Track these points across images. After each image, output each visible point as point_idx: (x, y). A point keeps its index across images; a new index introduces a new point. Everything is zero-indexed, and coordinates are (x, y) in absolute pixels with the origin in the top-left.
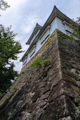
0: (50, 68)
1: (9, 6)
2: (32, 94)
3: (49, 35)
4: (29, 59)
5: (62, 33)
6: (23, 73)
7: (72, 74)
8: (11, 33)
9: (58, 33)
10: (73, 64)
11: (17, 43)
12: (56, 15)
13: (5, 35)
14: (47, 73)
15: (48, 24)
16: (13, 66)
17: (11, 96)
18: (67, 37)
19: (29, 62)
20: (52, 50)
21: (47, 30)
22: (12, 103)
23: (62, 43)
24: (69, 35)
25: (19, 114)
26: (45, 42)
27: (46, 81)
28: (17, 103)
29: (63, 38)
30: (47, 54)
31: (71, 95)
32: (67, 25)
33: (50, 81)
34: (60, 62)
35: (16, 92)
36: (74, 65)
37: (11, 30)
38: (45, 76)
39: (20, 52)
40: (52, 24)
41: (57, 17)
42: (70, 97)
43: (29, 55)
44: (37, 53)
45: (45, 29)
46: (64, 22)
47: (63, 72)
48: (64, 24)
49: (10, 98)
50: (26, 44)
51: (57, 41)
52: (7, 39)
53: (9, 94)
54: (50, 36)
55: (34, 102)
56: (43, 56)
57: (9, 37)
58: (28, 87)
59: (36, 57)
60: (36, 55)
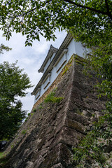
0: (60, 109)
2: (39, 141)
3: (65, 61)
4: (43, 91)
5: (81, 58)
6: (35, 111)
9: (76, 59)
10: (88, 103)
11: (25, 76)
14: (56, 116)
15: (65, 46)
16: (19, 104)
17: (19, 143)
19: (43, 96)
20: (68, 83)
21: (64, 54)
22: (19, 151)
23: (79, 74)
25: (24, 165)
26: (61, 70)
27: (53, 125)
28: (24, 151)
29: (83, 65)
30: (62, 87)
31: (69, 143)
33: (56, 126)
34: (68, 103)
35: (25, 138)
38: (54, 119)
39: (29, 87)
40: (69, 47)
42: (68, 145)
43: (43, 87)
44: (53, 84)
46: (85, 43)
49: (18, 146)
50: (39, 71)
51: (74, 72)
53: (17, 140)
54: (67, 62)
55: (39, 150)
56: (58, 89)
58: (37, 132)
59: (52, 90)
60: (51, 87)
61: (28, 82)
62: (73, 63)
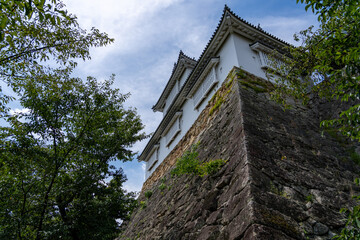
0: (224, 184)
1: (112, 40)
3: (215, 85)
4: (164, 152)
5: (252, 76)
6: (149, 195)
7: (285, 202)
8: (114, 92)
9: (242, 77)
10: (289, 169)
11: (131, 114)
12: (231, 29)
13: (100, 99)
14: (216, 201)
15: (213, 52)
18: (268, 87)
19: (166, 162)
20: (229, 128)
21: (210, 70)
23: (253, 108)
24: (274, 80)
26: (206, 103)
27: (215, 224)
29: (258, 91)
30: (215, 138)
32: (265, 52)
33: (226, 224)
34: (247, 169)
36: (290, 175)
37: (113, 87)
38: (213, 209)
39: (140, 138)
40: (222, 54)
41: (235, 33)
43: (164, 142)
44: (188, 136)
45: (204, 66)
46: (257, 45)
47: (257, 199)
48: (256, 52)
51: (240, 104)
52: (103, 110)
54: (220, 86)
56: (203, 144)
57: (111, 105)
59: (186, 148)
60: (184, 141)
61: (138, 126)
62: (236, 87)
